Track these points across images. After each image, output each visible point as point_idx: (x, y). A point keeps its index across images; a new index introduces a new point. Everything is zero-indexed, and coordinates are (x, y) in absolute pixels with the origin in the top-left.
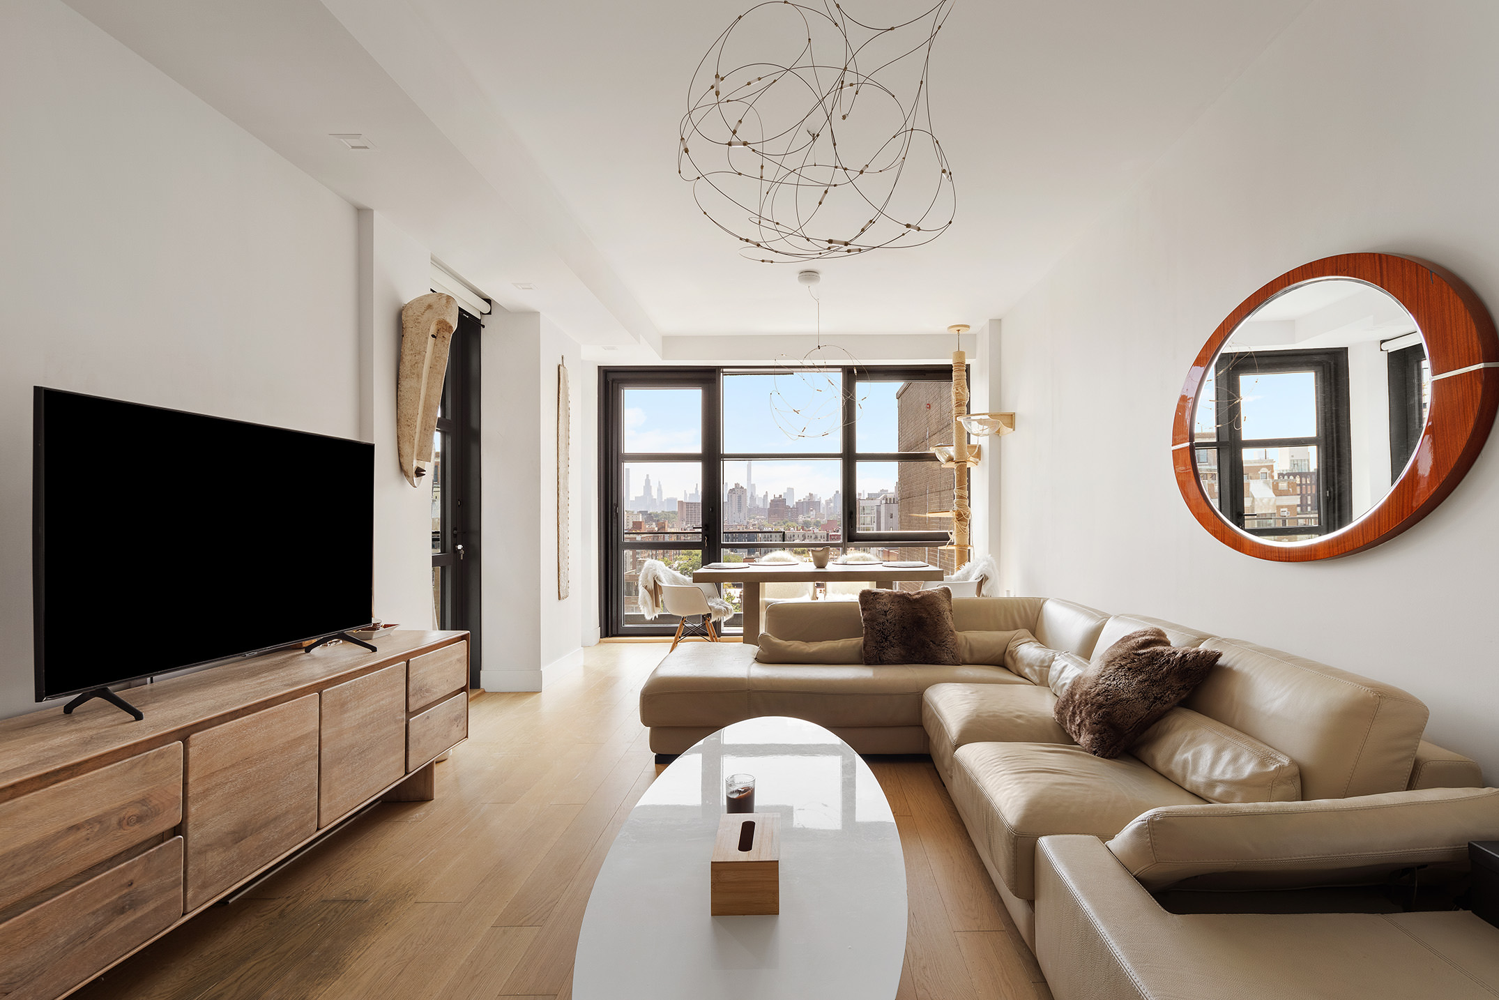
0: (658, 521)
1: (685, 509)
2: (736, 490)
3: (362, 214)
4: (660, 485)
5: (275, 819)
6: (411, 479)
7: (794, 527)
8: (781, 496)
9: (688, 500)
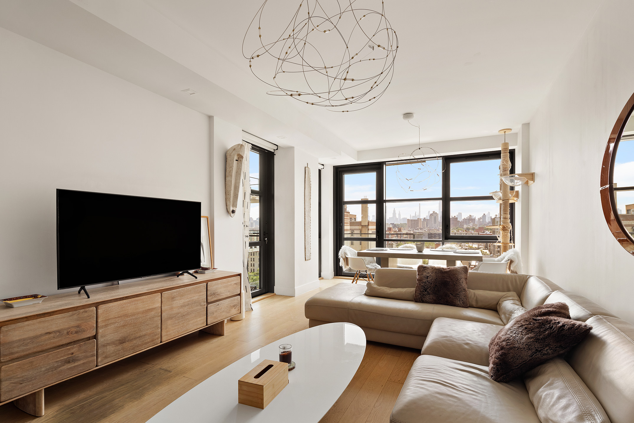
0: (399, 227)
1: (410, 222)
2: (433, 214)
3: (210, 118)
4: (400, 213)
5: (140, 337)
6: (230, 214)
7: (461, 230)
8: (455, 216)
9: (412, 219)
